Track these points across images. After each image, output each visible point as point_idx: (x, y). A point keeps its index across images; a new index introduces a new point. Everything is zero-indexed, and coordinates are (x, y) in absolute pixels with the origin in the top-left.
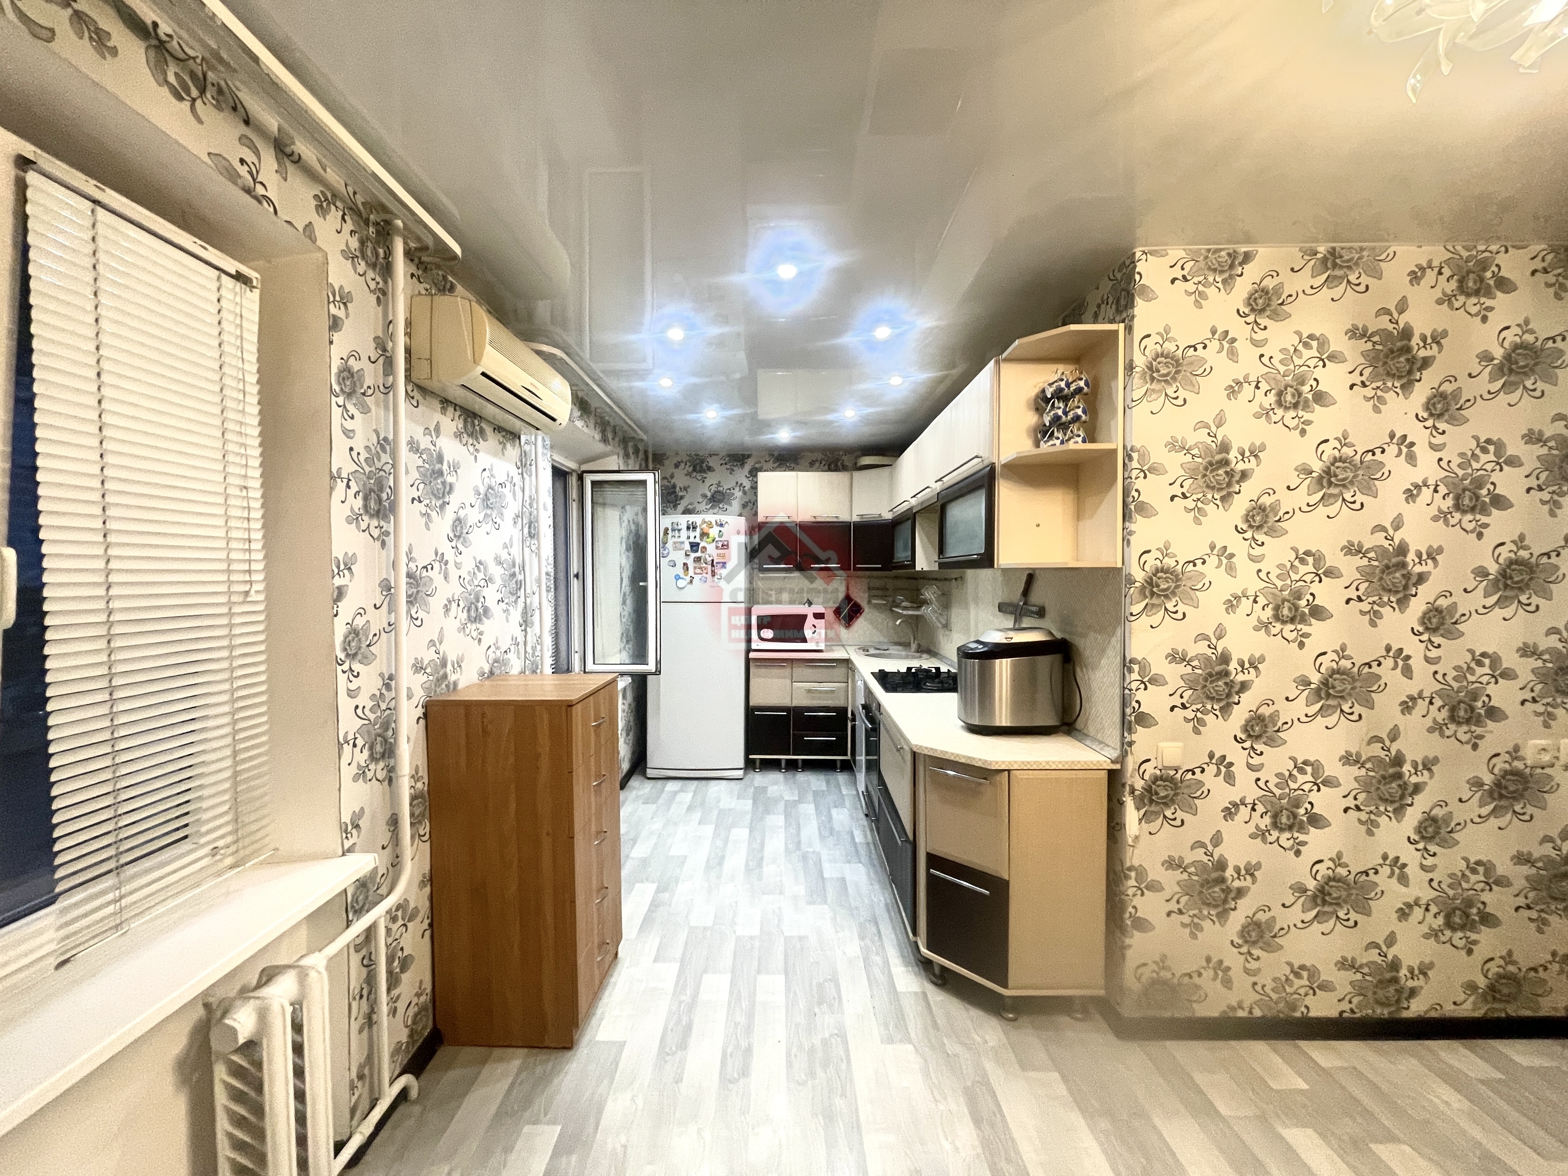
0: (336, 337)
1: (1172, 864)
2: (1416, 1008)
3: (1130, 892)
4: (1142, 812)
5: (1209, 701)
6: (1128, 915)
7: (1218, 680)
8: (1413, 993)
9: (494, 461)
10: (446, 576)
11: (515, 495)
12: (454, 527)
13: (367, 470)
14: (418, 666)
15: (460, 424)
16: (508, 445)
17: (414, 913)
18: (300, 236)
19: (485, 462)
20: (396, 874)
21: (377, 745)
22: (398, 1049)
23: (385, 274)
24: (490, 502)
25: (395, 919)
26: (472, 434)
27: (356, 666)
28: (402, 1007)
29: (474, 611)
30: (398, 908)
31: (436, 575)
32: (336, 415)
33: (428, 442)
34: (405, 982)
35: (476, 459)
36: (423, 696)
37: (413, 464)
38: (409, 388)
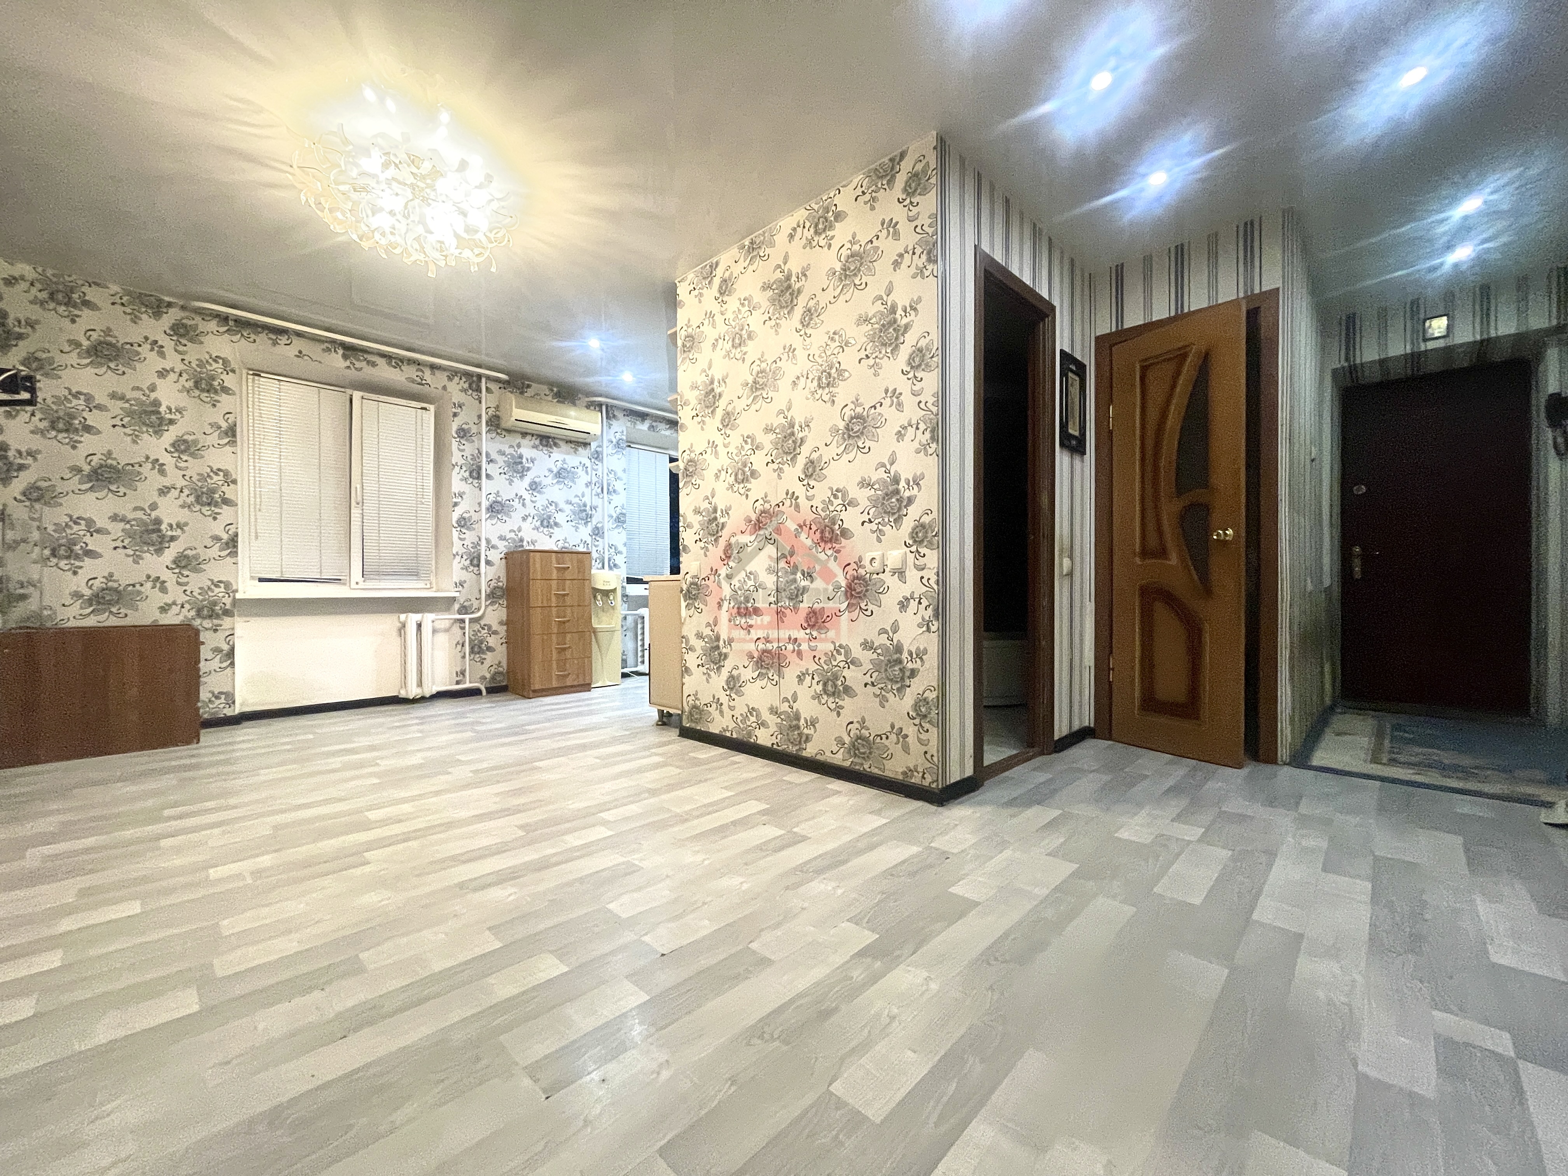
0: (456, 419)
1: (699, 636)
4: (686, 603)
8: (808, 739)
9: (567, 457)
10: (524, 505)
11: (587, 472)
12: (531, 485)
13: (472, 462)
14: (502, 538)
15: (537, 442)
16: (580, 449)
17: (495, 633)
18: (440, 391)
19: (560, 456)
20: (479, 609)
21: (475, 561)
22: (483, 678)
23: (481, 392)
24: (562, 475)
25: (483, 629)
26: (547, 446)
27: (464, 530)
28: (487, 663)
29: (547, 523)
30: (485, 625)
31: (516, 504)
32: (455, 445)
33: (511, 451)
34: (489, 656)
35: (550, 456)
36: (506, 551)
37: (501, 460)
38: (499, 431)
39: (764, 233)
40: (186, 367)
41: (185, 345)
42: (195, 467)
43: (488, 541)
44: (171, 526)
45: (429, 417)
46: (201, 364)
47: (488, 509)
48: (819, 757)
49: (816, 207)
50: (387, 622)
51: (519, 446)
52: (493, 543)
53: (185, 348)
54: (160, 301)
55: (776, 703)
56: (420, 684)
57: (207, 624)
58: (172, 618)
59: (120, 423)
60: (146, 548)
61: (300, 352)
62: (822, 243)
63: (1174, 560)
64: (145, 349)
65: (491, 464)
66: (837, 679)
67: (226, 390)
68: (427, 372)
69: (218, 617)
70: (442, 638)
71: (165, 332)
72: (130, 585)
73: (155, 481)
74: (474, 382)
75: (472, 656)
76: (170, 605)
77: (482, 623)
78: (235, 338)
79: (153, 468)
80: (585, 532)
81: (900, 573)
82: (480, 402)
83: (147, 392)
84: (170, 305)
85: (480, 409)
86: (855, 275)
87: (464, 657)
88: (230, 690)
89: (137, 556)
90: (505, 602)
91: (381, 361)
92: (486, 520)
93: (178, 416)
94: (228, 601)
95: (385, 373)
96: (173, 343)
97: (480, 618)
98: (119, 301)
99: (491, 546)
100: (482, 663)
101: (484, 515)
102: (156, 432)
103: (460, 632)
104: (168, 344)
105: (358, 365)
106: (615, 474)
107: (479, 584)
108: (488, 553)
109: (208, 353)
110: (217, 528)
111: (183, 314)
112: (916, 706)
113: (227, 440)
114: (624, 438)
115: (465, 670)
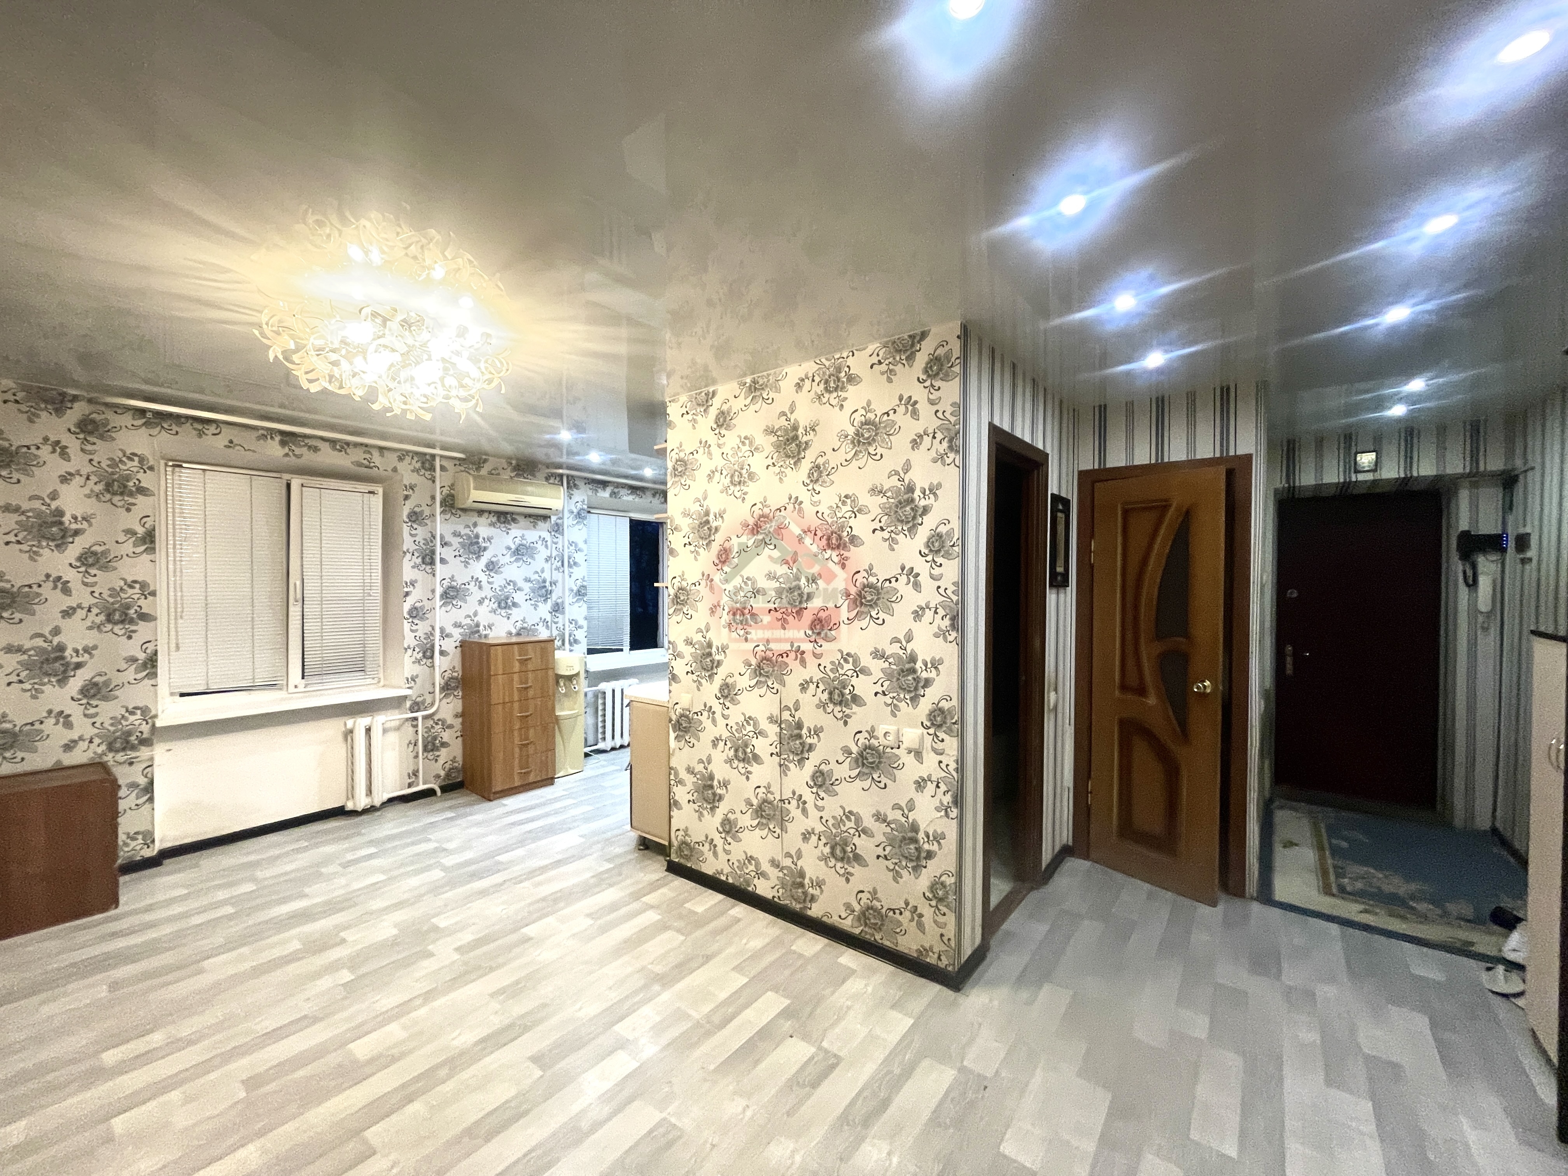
0: (407, 502)
2: (815, 911)
3: (672, 783)
4: (676, 734)
7: (707, 658)
8: (813, 899)
9: (525, 532)
10: (480, 588)
11: (546, 547)
12: (487, 566)
13: (424, 547)
14: (457, 625)
15: (494, 519)
16: (539, 523)
17: (451, 727)
18: (390, 473)
19: (516, 534)
20: (432, 704)
21: (428, 652)
22: (438, 776)
23: (434, 471)
24: (521, 552)
25: (437, 724)
26: (504, 522)
27: (416, 621)
28: (441, 761)
29: (504, 603)
30: (439, 720)
31: (472, 587)
32: (406, 529)
33: (467, 531)
34: (443, 752)
35: (508, 533)
36: (460, 638)
37: (456, 541)
38: (454, 511)
39: (769, 375)
40: (95, 469)
41: (94, 444)
42: (105, 581)
43: (442, 630)
44: (77, 651)
45: (377, 502)
46: (114, 463)
47: (442, 596)
48: (825, 919)
49: (827, 363)
50: (333, 728)
51: (475, 525)
52: (447, 631)
53: (94, 447)
54: (63, 395)
55: (779, 857)
56: (369, 792)
57: (120, 757)
58: (79, 756)
59: (13, 539)
60: (46, 680)
61: (231, 442)
62: (834, 402)
63: (1152, 700)
64: (45, 452)
65: (445, 547)
66: (846, 844)
67: (142, 491)
68: (376, 454)
69: (133, 748)
70: (393, 737)
71: (69, 430)
72: (26, 724)
73: (57, 601)
74: (427, 463)
75: (425, 754)
76: (75, 742)
77: (436, 718)
78: (155, 431)
79: (55, 588)
80: (544, 609)
81: (918, 754)
82: (434, 482)
83: (48, 501)
84: (75, 398)
85: (434, 489)
86: (869, 444)
87: (416, 757)
88: (150, 828)
89: (36, 690)
90: (460, 694)
91: (325, 447)
92: (441, 606)
93: (85, 525)
94: (145, 728)
95: (328, 457)
96: (79, 441)
97: (433, 714)
98: (12, 398)
99: (444, 635)
100: (436, 760)
101: (438, 602)
102: (57, 546)
103: (411, 730)
104: (73, 444)
105: (298, 451)
106: (576, 545)
107: (433, 678)
108: (442, 642)
109: (121, 450)
110: (133, 648)
111: (92, 408)
112: (932, 888)
113: (143, 548)
114: (585, 507)
115: (418, 771)
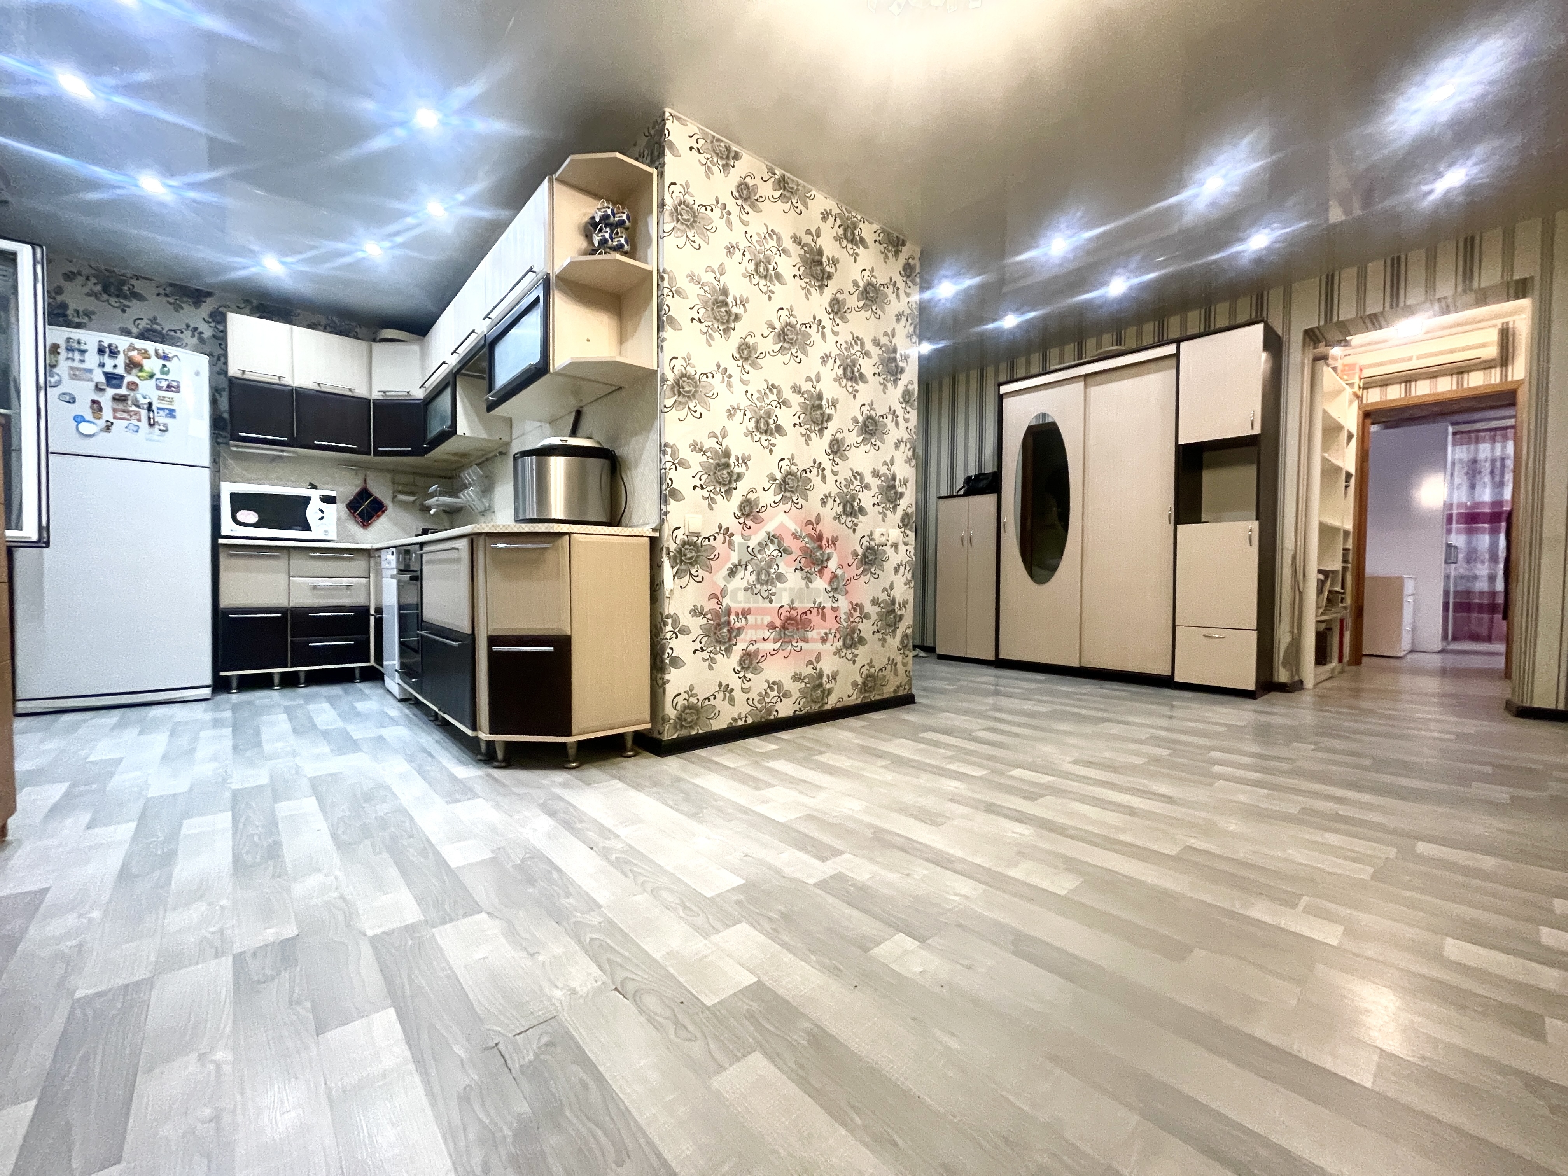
1: (697, 612)
2: (831, 702)
3: (668, 636)
4: (675, 569)
5: (717, 485)
6: (667, 655)
7: (723, 469)
